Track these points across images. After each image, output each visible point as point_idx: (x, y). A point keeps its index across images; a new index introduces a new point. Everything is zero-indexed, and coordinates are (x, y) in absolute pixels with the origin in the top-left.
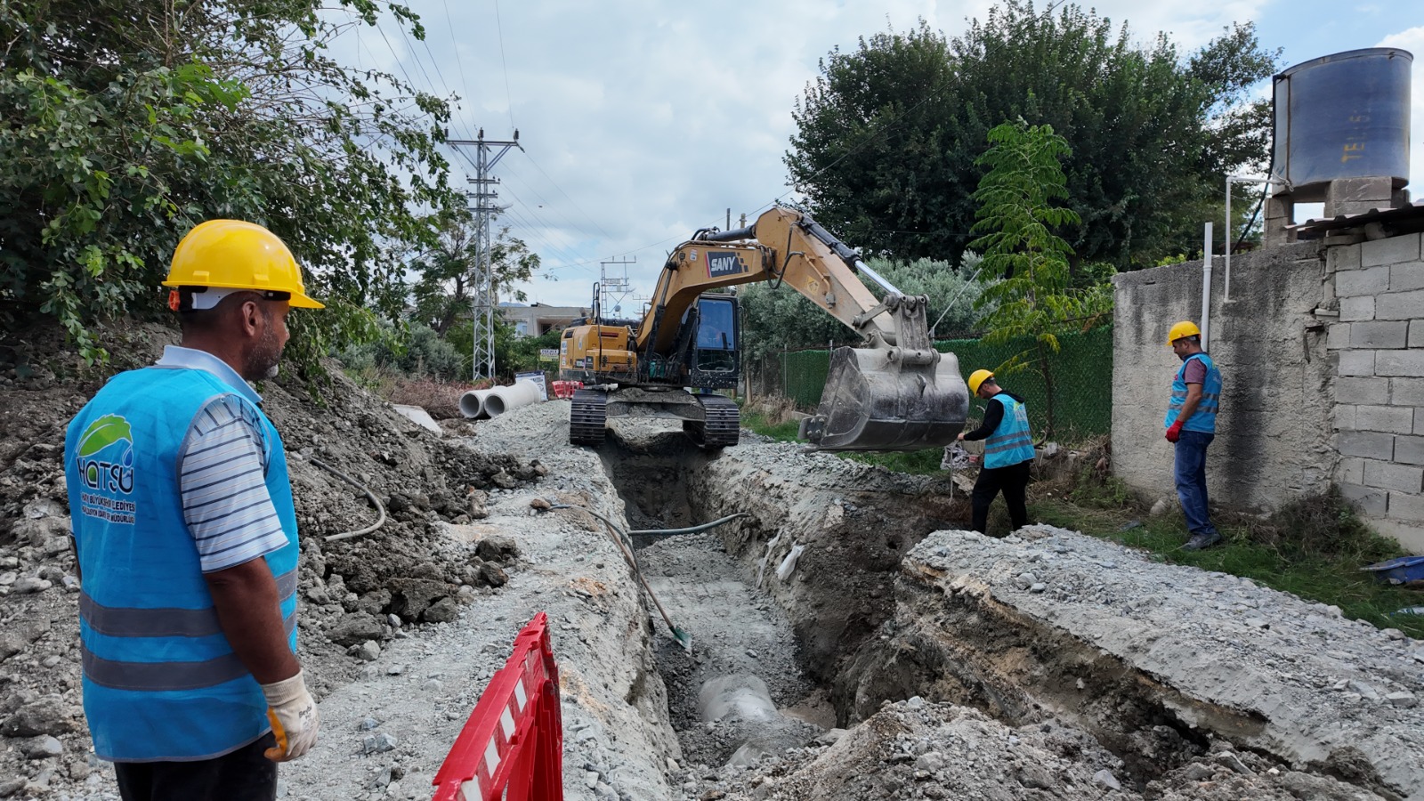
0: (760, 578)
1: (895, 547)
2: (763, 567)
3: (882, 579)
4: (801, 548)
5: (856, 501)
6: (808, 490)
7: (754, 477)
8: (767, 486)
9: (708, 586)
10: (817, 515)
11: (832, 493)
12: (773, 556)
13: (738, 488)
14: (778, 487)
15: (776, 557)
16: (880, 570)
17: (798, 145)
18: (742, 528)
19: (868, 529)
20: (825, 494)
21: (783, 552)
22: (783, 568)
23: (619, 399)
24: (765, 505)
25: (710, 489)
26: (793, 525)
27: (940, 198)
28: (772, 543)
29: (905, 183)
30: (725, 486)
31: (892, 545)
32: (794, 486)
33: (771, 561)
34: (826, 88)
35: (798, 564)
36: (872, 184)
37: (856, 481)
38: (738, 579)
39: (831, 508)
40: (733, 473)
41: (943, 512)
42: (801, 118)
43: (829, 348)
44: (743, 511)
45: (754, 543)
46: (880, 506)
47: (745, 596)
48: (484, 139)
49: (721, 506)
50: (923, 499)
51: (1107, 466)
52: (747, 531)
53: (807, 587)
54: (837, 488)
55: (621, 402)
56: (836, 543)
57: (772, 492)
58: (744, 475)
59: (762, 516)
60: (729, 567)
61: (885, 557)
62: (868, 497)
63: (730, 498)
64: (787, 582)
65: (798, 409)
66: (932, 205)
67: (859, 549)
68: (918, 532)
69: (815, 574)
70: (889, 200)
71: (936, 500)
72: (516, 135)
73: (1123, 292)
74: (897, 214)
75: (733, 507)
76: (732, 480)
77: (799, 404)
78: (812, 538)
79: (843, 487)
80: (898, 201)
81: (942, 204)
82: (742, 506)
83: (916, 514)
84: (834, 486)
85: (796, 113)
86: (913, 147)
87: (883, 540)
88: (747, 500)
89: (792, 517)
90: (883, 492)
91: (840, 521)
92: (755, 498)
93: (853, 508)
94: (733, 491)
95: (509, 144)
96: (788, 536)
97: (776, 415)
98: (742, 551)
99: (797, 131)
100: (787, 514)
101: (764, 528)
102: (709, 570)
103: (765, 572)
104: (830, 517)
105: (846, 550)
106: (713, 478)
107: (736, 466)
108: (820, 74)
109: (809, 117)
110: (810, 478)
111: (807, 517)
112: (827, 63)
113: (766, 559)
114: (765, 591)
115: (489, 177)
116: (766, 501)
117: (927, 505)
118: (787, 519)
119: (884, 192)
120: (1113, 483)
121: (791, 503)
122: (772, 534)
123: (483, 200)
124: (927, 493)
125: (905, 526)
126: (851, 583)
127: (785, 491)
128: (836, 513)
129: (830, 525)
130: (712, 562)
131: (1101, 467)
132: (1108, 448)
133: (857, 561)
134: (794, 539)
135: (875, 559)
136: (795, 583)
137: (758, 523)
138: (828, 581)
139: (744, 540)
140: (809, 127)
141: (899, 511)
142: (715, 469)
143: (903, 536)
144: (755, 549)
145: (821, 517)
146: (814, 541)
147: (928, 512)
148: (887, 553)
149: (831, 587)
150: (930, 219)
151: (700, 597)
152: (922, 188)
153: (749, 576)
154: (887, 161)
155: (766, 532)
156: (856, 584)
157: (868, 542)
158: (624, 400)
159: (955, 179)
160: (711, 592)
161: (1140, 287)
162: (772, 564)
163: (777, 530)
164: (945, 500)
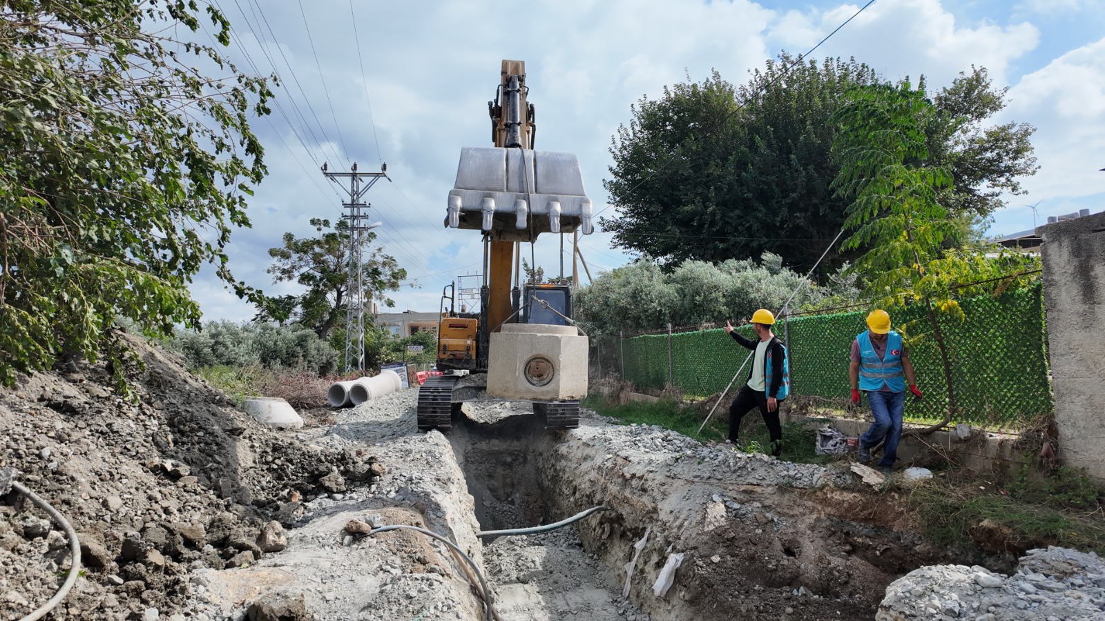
0: (628, 586)
1: (793, 554)
2: (630, 573)
3: (788, 599)
4: (680, 557)
5: (738, 497)
6: (677, 483)
7: (609, 464)
8: (628, 476)
9: (569, 595)
10: (693, 514)
11: (707, 486)
12: (641, 560)
13: (593, 475)
14: (641, 478)
15: (646, 563)
16: (780, 585)
17: (616, 174)
18: (601, 523)
19: (759, 531)
20: (699, 488)
21: (655, 558)
22: (661, 581)
23: (468, 384)
24: (625, 497)
25: (561, 474)
26: (664, 527)
27: (737, 212)
28: (639, 545)
29: (706, 200)
30: (577, 472)
31: (789, 552)
32: (660, 478)
33: (640, 567)
34: (637, 128)
35: (679, 577)
36: (679, 203)
37: (735, 471)
38: (601, 586)
39: (711, 505)
40: (585, 459)
41: (847, 510)
42: (617, 152)
43: (667, 332)
44: (600, 503)
45: (616, 541)
46: (767, 502)
47: (612, 610)
48: (357, 172)
49: (574, 493)
50: (819, 493)
51: (1056, 452)
52: (607, 528)
53: (693, 609)
54: (712, 481)
55: (469, 387)
56: (721, 550)
57: (634, 482)
58: (598, 461)
59: (625, 511)
60: (590, 569)
61: (784, 568)
62: (752, 492)
63: (585, 486)
64: (667, 598)
65: (637, 390)
66: (731, 218)
67: (752, 558)
68: (816, 534)
69: (702, 592)
70: (694, 214)
71: (837, 496)
72: (384, 168)
73: (1056, 244)
74: (701, 225)
75: (588, 496)
76: (585, 466)
77: (637, 386)
78: (692, 543)
79: (720, 480)
80: (702, 215)
81: (739, 217)
82: (598, 496)
83: (811, 512)
84: (710, 477)
85: (613, 150)
86: (715, 171)
87: (778, 546)
88: (604, 489)
89: (663, 516)
90: (769, 485)
91: (723, 522)
92: (613, 488)
93: (736, 506)
94: (587, 477)
95: (378, 175)
96: (660, 539)
97: (615, 397)
98: (602, 550)
99: (614, 165)
100: (655, 510)
101: (627, 525)
102: (568, 573)
103: (633, 579)
104: (710, 518)
105: (737, 560)
106: (563, 463)
107: (588, 451)
108: (633, 117)
109: (625, 152)
110: (678, 469)
111: (682, 517)
112: (638, 109)
113: (633, 563)
114: (635, 605)
115: (361, 201)
116: (627, 493)
117: (825, 502)
118: (655, 516)
119: (689, 208)
120: (1070, 474)
121: (659, 497)
122: (638, 534)
123: (356, 221)
124: (823, 487)
125: (802, 527)
126: (752, 606)
127: (650, 483)
128: (717, 511)
129: (711, 528)
130: (570, 563)
131: (1048, 455)
132: (1053, 431)
133: (751, 575)
134: (668, 543)
135: (772, 571)
136: (675, 601)
137: (620, 519)
138: (720, 604)
139: (604, 537)
140: (624, 159)
141: (791, 508)
142: (565, 453)
143: (801, 540)
144: (618, 551)
145: (699, 518)
146: (695, 548)
147: (828, 510)
148: (786, 562)
149: (726, 612)
150: (729, 229)
151: (561, 613)
152: (722, 204)
153: (612, 582)
154: (690, 184)
155: (630, 530)
156: (757, 607)
157: (760, 548)
158: (473, 385)
159: (750, 195)
160: (573, 606)
161: (1083, 236)
162: (642, 571)
163: (644, 529)
164: (848, 496)
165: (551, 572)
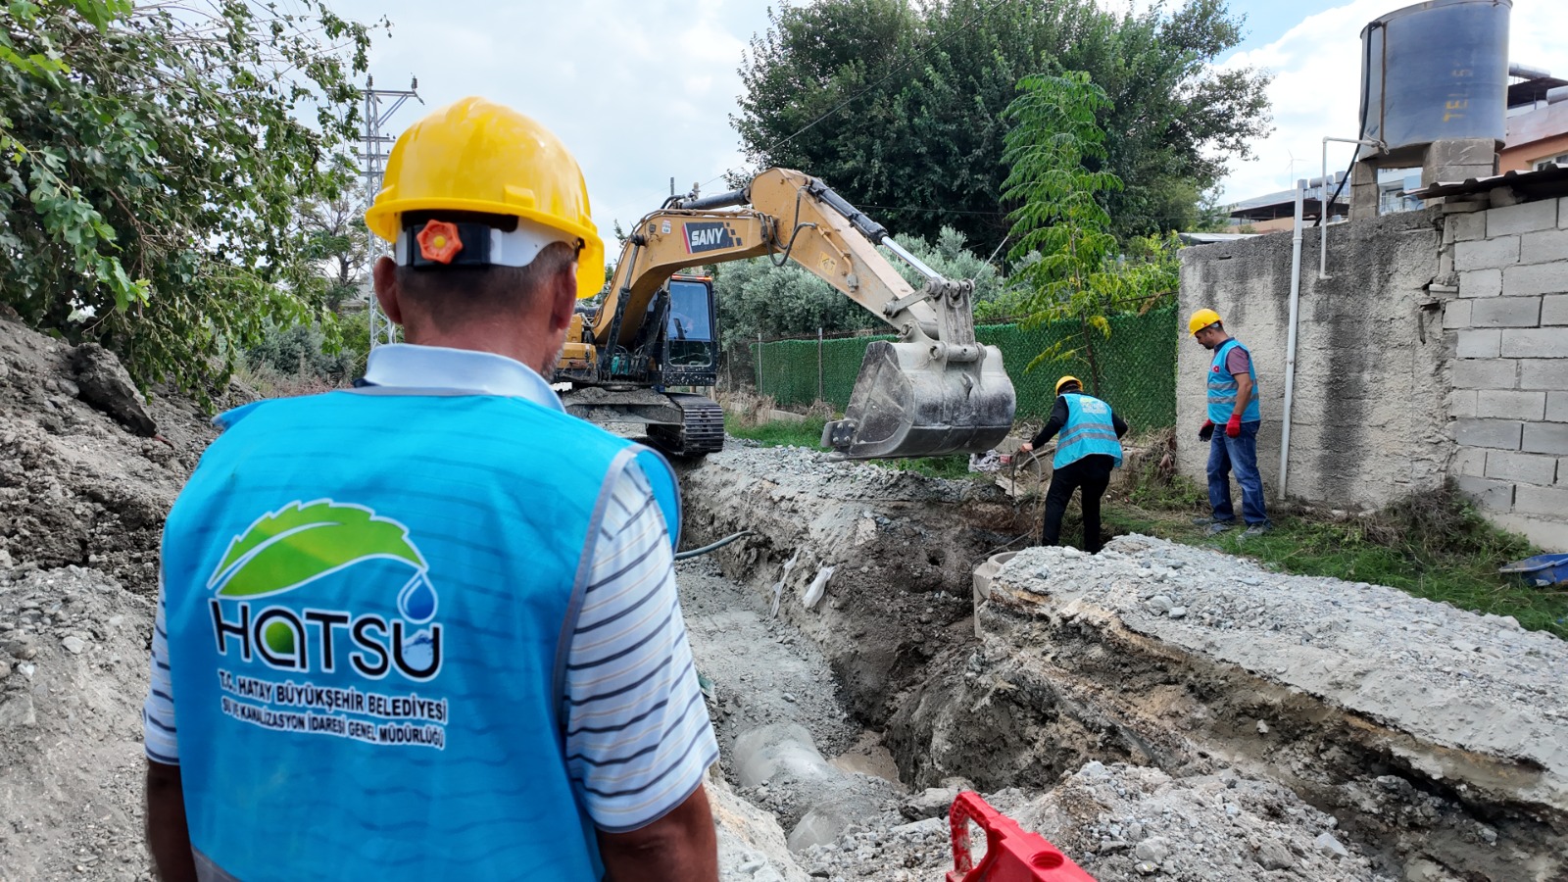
0: (776, 605)
1: (937, 563)
2: (779, 593)
3: (930, 600)
4: (831, 570)
5: (889, 513)
6: (829, 502)
7: (755, 488)
8: (777, 499)
9: (714, 618)
10: (844, 530)
11: (859, 504)
12: (791, 579)
13: (735, 501)
14: (791, 500)
15: (795, 581)
16: (924, 590)
17: (748, 107)
18: (746, 548)
19: (906, 543)
20: (852, 506)
21: (805, 575)
22: (810, 594)
23: (578, 401)
24: (775, 521)
25: (694, 503)
26: (815, 544)
27: (908, 170)
28: (788, 565)
29: (870, 155)
30: (715, 499)
31: (934, 561)
32: (811, 498)
33: (789, 586)
34: (777, 41)
35: (828, 588)
36: (833, 154)
37: (886, 489)
38: (749, 608)
39: (861, 522)
40: (725, 485)
41: (990, 521)
42: (749, 76)
43: (818, 338)
44: (744, 529)
45: (763, 566)
46: (916, 517)
47: (761, 627)
48: (373, 88)
49: (712, 523)
50: (965, 507)
51: (1173, 463)
52: (754, 552)
53: (842, 614)
54: (864, 498)
55: (579, 405)
56: (871, 562)
57: (783, 505)
58: (741, 485)
59: (773, 534)
60: (735, 594)
61: (928, 576)
62: (902, 508)
63: (726, 514)
64: (816, 610)
65: (778, 407)
66: (900, 177)
67: (899, 567)
68: (961, 545)
69: (851, 599)
70: (854, 172)
71: (981, 508)
72: (415, 84)
73: (1192, 268)
74: (863, 188)
75: (730, 524)
76: (724, 493)
77: (779, 402)
78: (842, 557)
79: (872, 497)
80: (864, 173)
81: (910, 177)
82: (742, 523)
83: (957, 524)
84: (862, 495)
85: (743, 70)
86: (877, 112)
87: (924, 556)
88: (749, 515)
89: (814, 534)
90: (918, 501)
91: (873, 536)
92: (760, 512)
93: (887, 521)
94: (727, 505)
95: (405, 94)
96: (811, 556)
97: (751, 415)
98: (747, 574)
99: (745, 93)
100: (806, 530)
101: (776, 547)
102: (712, 598)
103: (781, 598)
104: (861, 533)
105: (884, 569)
106: (696, 492)
107: (727, 476)
108: (770, 25)
109: (759, 75)
110: (830, 488)
111: (834, 534)
112: (778, 13)
113: (782, 583)
114: (785, 620)
115: (382, 133)
116: (776, 515)
117: (970, 514)
118: (805, 536)
119: (850, 164)
120: (1180, 482)
121: (810, 517)
122: (787, 554)
123: (374, 161)
124: (969, 500)
125: (947, 538)
126: (897, 608)
127: (800, 504)
128: (868, 528)
129: (862, 542)
130: (714, 589)
131: (1166, 465)
132: (1173, 444)
133: (898, 582)
134: (820, 559)
135: (917, 578)
136: (826, 610)
137: (768, 542)
138: (868, 607)
139: (751, 561)
140: (760, 86)
141: (938, 521)
142: (698, 480)
143: (944, 550)
144: (766, 573)
145: (850, 533)
146: (846, 561)
147: (972, 522)
148: (930, 570)
149: (873, 614)
150: (898, 193)
151: (710, 633)
152: (889, 159)
153: (761, 604)
154: (848, 130)
155: (779, 552)
156: (901, 608)
157: (907, 558)
158: (583, 402)
159: (923, 150)
160: (721, 627)
161: (1212, 262)
162: (792, 589)
163: (794, 549)
164: (991, 508)
165: (694, 599)
